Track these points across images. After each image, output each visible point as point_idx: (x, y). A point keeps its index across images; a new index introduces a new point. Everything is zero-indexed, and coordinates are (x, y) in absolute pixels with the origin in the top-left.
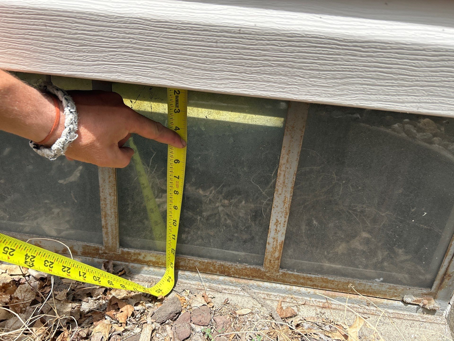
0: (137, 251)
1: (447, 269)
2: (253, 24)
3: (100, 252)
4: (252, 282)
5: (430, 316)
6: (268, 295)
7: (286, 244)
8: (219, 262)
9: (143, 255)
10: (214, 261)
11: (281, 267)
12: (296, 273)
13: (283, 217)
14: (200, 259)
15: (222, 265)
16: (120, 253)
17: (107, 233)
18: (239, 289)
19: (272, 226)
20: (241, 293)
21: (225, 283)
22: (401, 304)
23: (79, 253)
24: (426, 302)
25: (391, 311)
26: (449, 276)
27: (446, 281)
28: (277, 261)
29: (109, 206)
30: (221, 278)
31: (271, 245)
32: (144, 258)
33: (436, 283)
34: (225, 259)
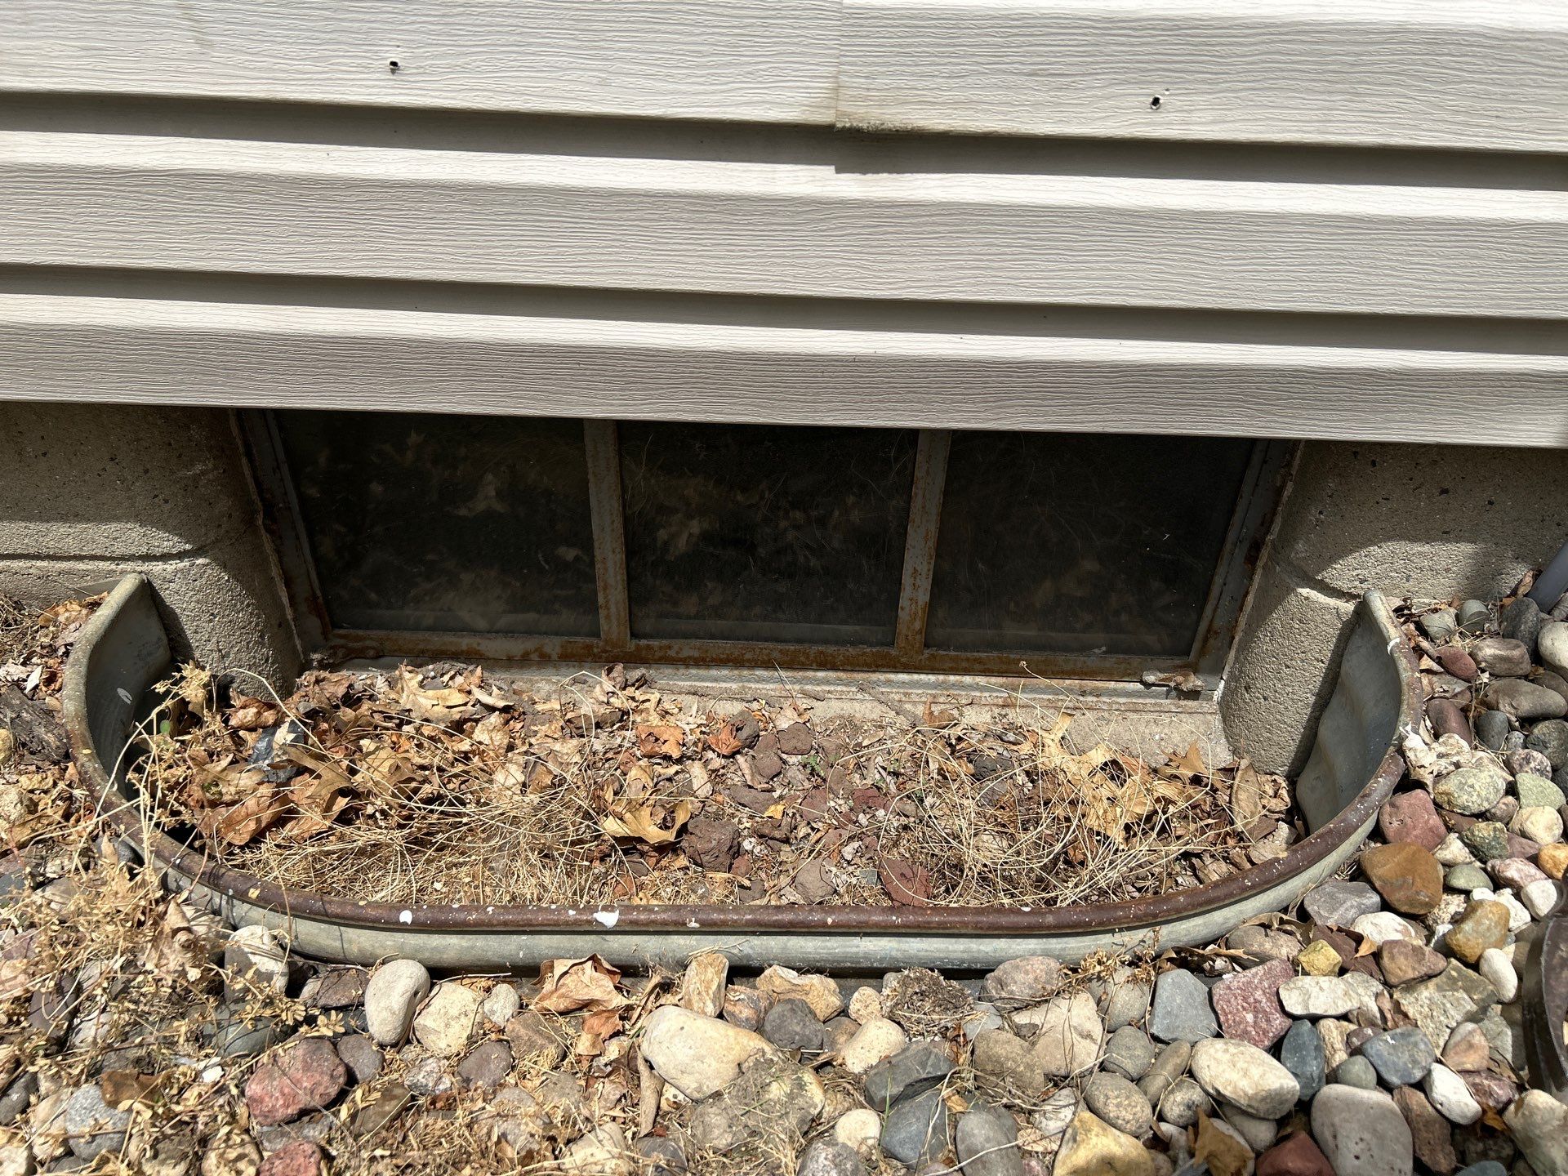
0: (665, 642)
1: (1211, 621)
2: (872, 351)
3: (595, 650)
4: (875, 677)
5: (1190, 703)
6: (905, 694)
7: (932, 607)
8: (815, 648)
9: (676, 648)
10: (806, 646)
11: (927, 645)
12: (953, 653)
13: (925, 563)
14: (780, 646)
15: (822, 652)
16: (633, 648)
17: (608, 617)
18: (854, 689)
19: (907, 580)
20: (859, 696)
21: (828, 682)
22: (1139, 686)
23: (554, 657)
24: (1180, 679)
25: (1122, 700)
26: (1216, 633)
27: (1212, 641)
28: (918, 637)
29: (611, 571)
30: (821, 674)
31: (907, 610)
32: (677, 653)
33: (1196, 646)
34: (826, 642)
